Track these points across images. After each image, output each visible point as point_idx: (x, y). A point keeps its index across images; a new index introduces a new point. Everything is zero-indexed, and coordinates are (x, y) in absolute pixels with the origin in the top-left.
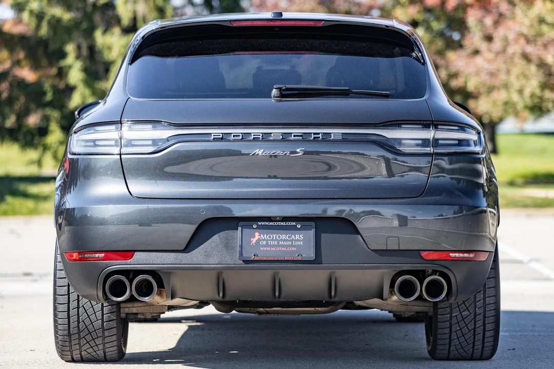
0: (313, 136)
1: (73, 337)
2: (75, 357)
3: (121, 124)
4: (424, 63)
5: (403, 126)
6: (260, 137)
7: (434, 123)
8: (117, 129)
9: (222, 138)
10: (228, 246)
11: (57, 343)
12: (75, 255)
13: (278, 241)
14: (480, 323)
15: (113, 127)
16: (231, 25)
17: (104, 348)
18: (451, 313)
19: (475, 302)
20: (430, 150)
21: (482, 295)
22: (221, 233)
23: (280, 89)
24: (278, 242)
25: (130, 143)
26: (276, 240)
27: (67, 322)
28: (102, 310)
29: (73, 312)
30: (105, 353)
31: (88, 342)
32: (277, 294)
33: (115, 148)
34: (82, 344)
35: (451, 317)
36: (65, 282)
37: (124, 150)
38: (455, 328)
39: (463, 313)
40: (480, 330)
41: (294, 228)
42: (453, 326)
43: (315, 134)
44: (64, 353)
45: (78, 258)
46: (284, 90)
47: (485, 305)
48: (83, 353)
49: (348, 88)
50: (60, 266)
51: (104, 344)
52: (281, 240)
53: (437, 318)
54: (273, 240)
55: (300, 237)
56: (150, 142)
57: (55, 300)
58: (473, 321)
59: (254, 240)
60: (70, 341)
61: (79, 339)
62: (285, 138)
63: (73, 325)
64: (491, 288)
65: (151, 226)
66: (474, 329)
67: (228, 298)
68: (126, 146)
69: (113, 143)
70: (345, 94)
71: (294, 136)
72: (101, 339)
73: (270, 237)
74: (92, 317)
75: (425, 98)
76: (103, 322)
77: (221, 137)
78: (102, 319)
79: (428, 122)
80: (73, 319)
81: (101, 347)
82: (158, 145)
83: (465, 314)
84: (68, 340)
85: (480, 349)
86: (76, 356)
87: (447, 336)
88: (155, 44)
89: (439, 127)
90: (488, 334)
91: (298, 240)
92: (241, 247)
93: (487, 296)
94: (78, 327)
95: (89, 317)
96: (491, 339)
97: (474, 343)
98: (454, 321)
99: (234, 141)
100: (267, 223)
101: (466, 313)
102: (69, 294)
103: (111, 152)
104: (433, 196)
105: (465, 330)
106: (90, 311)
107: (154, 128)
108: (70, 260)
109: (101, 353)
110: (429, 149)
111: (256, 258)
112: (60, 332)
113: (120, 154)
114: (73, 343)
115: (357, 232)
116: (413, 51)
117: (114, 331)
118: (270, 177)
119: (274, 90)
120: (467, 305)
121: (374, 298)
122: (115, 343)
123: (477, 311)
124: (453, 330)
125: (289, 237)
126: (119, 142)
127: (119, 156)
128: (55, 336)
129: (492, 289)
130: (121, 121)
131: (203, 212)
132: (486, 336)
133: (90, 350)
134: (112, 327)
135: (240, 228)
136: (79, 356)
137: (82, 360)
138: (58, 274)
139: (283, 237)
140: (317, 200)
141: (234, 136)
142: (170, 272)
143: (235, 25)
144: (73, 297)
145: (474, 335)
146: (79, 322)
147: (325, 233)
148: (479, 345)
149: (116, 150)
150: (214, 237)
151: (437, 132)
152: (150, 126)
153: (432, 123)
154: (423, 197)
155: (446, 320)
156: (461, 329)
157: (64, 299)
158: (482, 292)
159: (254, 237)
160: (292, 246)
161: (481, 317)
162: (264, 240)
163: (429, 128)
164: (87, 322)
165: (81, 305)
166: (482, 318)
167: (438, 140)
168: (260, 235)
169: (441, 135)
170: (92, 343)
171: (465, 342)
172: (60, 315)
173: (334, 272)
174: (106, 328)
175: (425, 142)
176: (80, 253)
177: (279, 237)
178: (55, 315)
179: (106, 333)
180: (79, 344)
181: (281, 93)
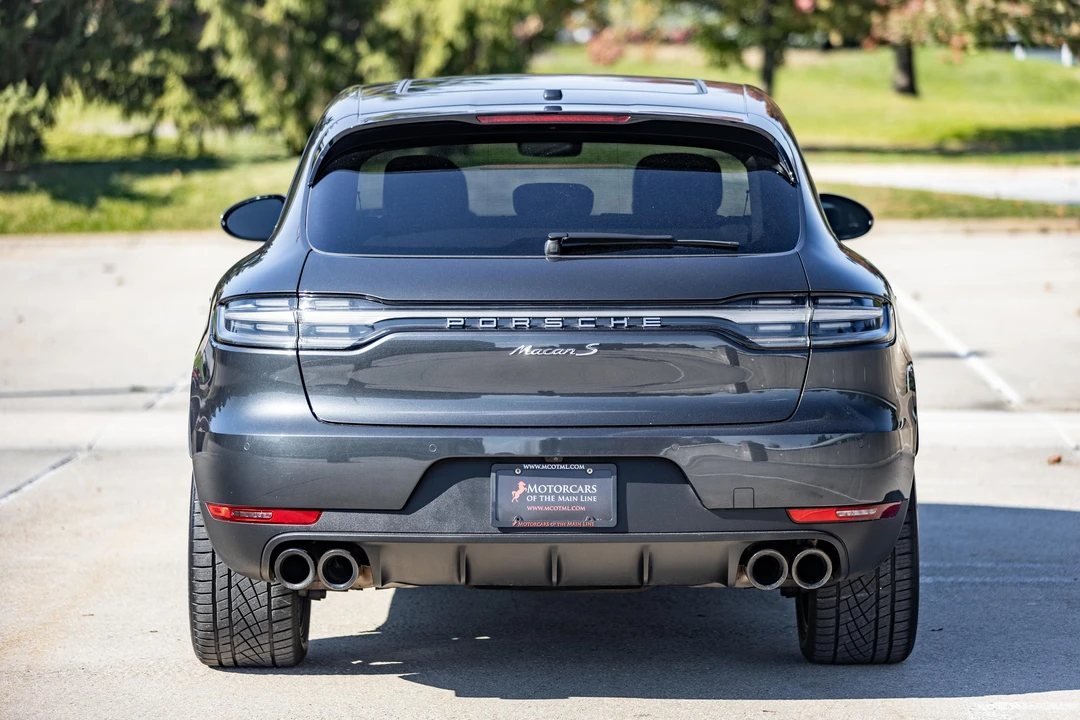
0: (613, 322)
1: (221, 633)
2: (224, 662)
3: (298, 297)
4: (796, 184)
5: (761, 302)
6: (527, 324)
7: (812, 295)
8: (291, 305)
9: (464, 326)
10: (474, 504)
11: (195, 641)
12: (224, 510)
13: (556, 496)
14: (885, 611)
15: (285, 302)
16: (478, 123)
17: (272, 650)
18: (838, 595)
19: (878, 577)
20: (804, 341)
21: (889, 566)
22: (462, 482)
23: (559, 240)
24: (556, 498)
25: (312, 330)
26: (553, 493)
27: (211, 610)
28: (269, 590)
29: (221, 594)
30: (273, 656)
31: (246, 641)
32: (555, 579)
33: (288, 338)
34: (236, 644)
35: (838, 602)
36: (207, 545)
37: (303, 342)
38: (845, 618)
39: (858, 595)
40: (885, 621)
41: (583, 475)
42: (842, 616)
43: (616, 318)
44: (206, 656)
45: (228, 516)
46: (565, 241)
47: (893, 583)
48: (238, 657)
49: (670, 237)
50: (199, 519)
51: (272, 643)
52: (562, 494)
53: (816, 602)
54: (547, 494)
55: (591, 489)
56: (346, 330)
57: (191, 574)
58: (874, 607)
59: (517, 495)
60: (217, 640)
61: (232, 637)
62: (567, 327)
63: (222, 614)
64: (903, 554)
65: (346, 461)
66: (877, 620)
67: (473, 582)
68: (307, 334)
69: (285, 329)
70: (666, 247)
71: (583, 322)
72: (266, 636)
73: (542, 489)
74: (253, 602)
75: (796, 249)
76: (270, 611)
77: (462, 323)
78: (269, 605)
79: (801, 295)
80: (222, 605)
81: (267, 648)
82: (359, 335)
83: (861, 597)
84: (213, 637)
85: (886, 650)
86: (227, 659)
87: (832, 631)
88: (352, 151)
89: (820, 301)
90: (898, 627)
91: (589, 494)
92: (496, 505)
93: (897, 567)
94: (230, 617)
95: (246, 601)
96: (904, 635)
97: (875, 641)
98: (843, 607)
99: (484, 330)
100: (538, 467)
101: (863, 595)
102: (214, 565)
103: (281, 344)
104: (810, 419)
105: (862, 621)
106: (249, 593)
107: (353, 308)
108: (215, 516)
109: (267, 657)
110: (803, 339)
111: (520, 524)
112: (200, 626)
113: (297, 350)
114: (221, 641)
115: (685, 480)
116: (777, 162)
117: (289, 624)
118: (541, 393)
119: (549, 242)
120: (865, 582)
121: (712, 582)
122: (290, 642)
123: (881, 592)
124: (842, 621)
125: (574, 489)
126: (295, 329)
127: (294, 353)
128: (192, 630)
129: (906, 556)
130: (298, 293)
131: (433, 448)
132: (896, 630)
133: (250, 653)
134: (286, 616)
135: (493, 475)
136: (231, 660)
137: (236, 667)
138: (196, 532)
139: (565, 489)
140: (620, 429)
141: (483, 323)
142: (379, 545)
143: (485, 122)
144: (221, 569)
145: (876, 629)
146: (230, 610)
147: (631, 482)
148: (883, 644)
149: (290, 342)
150: (451, 489)
151: (816, 311)
152: (345, 303)
153: (809, 295)
154: (793, 420)
155: (831, 605)
156: (854, 620)
157: (207, 574)
158: (889, 561)
159: (517, 489)
160: (579, 503)
161: (888, 600)
162: (534, 493)
163: (804, 304)
164: (244, 609)
165: (233, 583)
166: (889, 602)
167: (818, 323)
168: (526, 486)
169: (822, 314)
170: (252, 642)
171: (862, 640)
172: (200, 599)
173: (648, 547)
174: (274, 619)
175: (797, 328)
176: (231, 509)
177: (558, 489)
178: (192, 599)
179: (276, 627)
180: (231, 643)
181: (560, 245)
